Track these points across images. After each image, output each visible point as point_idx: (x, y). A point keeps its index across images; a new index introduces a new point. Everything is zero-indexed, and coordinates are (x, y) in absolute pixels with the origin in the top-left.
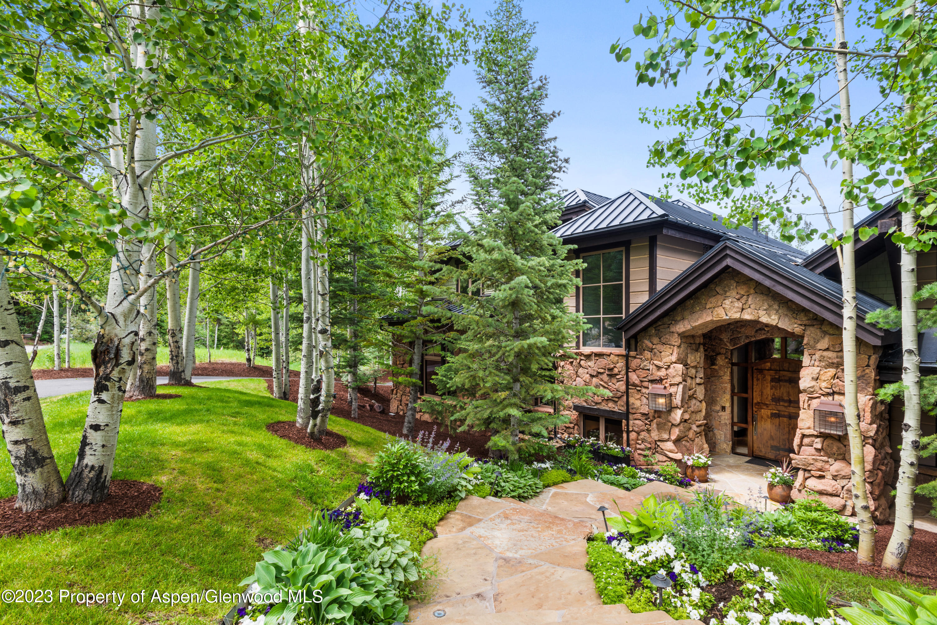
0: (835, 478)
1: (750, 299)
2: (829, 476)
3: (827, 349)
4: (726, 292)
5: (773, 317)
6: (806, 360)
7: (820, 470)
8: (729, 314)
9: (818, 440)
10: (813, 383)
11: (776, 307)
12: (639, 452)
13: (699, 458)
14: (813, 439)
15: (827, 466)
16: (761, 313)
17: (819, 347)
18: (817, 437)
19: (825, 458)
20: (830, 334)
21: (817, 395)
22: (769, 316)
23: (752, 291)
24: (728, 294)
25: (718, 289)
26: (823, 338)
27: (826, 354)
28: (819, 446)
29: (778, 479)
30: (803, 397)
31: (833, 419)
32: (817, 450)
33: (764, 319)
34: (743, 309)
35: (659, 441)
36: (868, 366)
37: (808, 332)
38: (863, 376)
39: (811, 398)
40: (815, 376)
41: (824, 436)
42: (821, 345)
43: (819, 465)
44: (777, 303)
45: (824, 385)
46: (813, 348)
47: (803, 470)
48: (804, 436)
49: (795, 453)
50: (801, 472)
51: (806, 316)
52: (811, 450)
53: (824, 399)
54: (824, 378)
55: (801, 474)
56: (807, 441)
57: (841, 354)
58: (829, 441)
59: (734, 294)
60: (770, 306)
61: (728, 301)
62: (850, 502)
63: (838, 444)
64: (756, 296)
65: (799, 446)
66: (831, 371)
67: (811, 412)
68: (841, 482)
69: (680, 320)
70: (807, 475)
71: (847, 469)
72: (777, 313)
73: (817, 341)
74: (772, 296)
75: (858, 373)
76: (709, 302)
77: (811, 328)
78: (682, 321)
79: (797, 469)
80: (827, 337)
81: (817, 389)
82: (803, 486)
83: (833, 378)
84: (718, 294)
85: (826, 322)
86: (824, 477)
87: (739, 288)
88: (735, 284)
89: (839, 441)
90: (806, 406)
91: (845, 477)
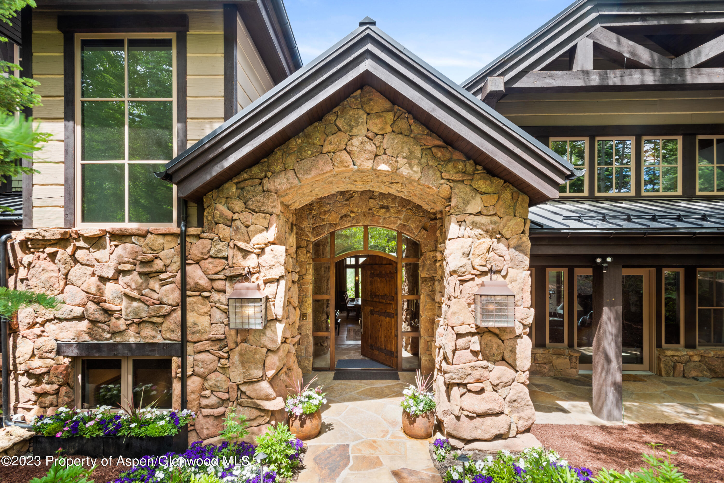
0: (495, 388)
1: (385, 141)
2: (490, 388)
3: (480, 213)
4: (352, 127)
5: (415, 169)
6: (454, 230)
7: (479, 381)
8: (358, 162)
9: (476, 339)
10: (465, 261)
11: (418, 153)
12: (206, 411)
13: (309, 397)
14: (469, 338)
15: (486, 373)
16: (402, 161)
17: (469, 211)
18: (472, 334)
19: (485, 363)
20: (482, 193)
21: (470, 277)
22: (411, 167)
23: (389, 129)
24: (355, 131)
25: (340, 123)
26: (473, 198)
27: (479, 219)
28: (477, 347)
29: (422, 404)
30: (453, 281)
32: (475, 353)
33: (405, 171)
34: (376, 155)
35: (245, 383)
36: (523, 232)
37: (456, 191)
38: (520, 246)
39: (463, 282)
40: (467, 251)
41: (480, 332)
42: (471, 209)
43: (477, 374)
44: (419, 148)
45: (477, 261)
46: (462, 212)
47: (459, 385)
48: (459, 336)
49: (448, 363)
50: (455, 389)
51: (455, 167)
52: (467, 354)
53: (478, 281)
54: (478, 252)
55: (456, 391)
56: (462, 342)
57: (495, 218)
58: (488, 337)
59: (364, 132)
60: (411, 152)
61: (355, 141)
62: (514, 418)
63: (496, 340)
64: (394, 136)
65: (454, 352)
66: (487, 241)
67: (463, 301)
68: (503, 391)
69: (281, 171)
70: (463, 390)
71: (509, 373)
72: (420, 163)
73: (467, 203)
74: (415, 138)
75: (513, 242)
76: (327, 142)
77: (460, 185)
78: (284, 173)
79: (449, 386)
80: (478, 197)
81: (469, 268)
82: (461, 409)
83: (488, 251)
84: (340, 130)
85: (477, 177)
86: (482, 391)
87: (370, 122)
88: (365, 116)
89: (497, 335)
90: (457, 293)
91: (507, 385)
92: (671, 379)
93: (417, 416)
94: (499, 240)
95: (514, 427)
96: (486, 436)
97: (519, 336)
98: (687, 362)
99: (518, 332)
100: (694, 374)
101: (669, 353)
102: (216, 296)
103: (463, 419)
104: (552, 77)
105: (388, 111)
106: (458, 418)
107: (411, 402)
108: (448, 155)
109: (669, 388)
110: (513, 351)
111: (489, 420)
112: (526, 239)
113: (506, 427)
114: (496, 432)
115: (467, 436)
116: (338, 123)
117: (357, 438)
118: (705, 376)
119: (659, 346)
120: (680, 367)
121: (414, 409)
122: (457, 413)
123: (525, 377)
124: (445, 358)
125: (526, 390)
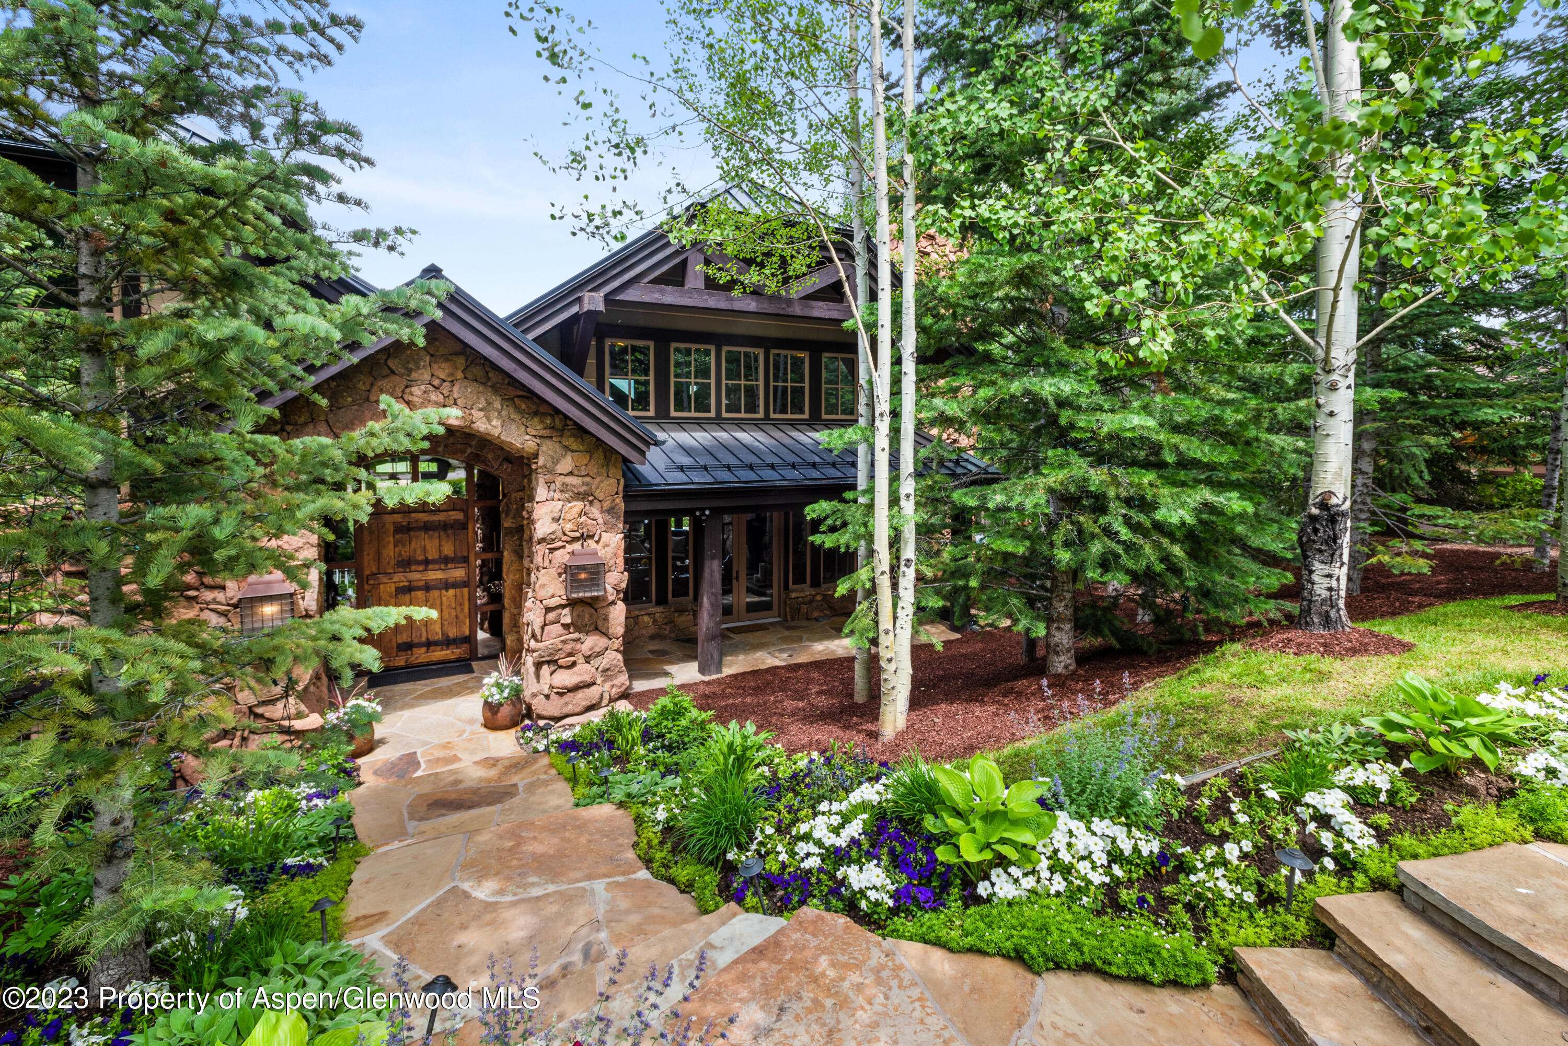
0: (588, 659)
1: (456, 389)
2: (582, 660)
3: (571, 473)
4: (410, 371)
5: (494, 423)
6: (541, 493)
7: (570, 655)
9: (567, 611)
10: (555, 526)
11: (497, 405)
14: (559, 611)
15: (578, 646)
16: (476, 414)
17: (559, 471)
18: (563, 606)
19: (576, 635)
20: (573, 450)
21: (560, 544)
22: (489, 420)
23: (460, 375)
24: (414, 375)
25: (393, 364)
26: (564, 456)
27: (569, 480)
28: (568, 620)
29: (507, 691)
30: (540, 550)
31: (583, 576)
32: (566, 626)
33: (481, 426)
34: (444, 407)
35: (262, 703)
36: (618, 492)
37: (544, 448)
38: (613, 508)
39: (552, 550)
40: (556, 515)
41: (572, 603)
42: (560, 469)
43: (568, 647)
44: (499, 398)
45: (569, 526)
46: (551, 472)
47: (548, 662)
48: (548, 610)
49: (537, 641)
50: (545, 667)
51: (542, 422)
52: (557, 628)
53: (569, 548)
54: (569, 517)
55: (545, 670)
56: (551, 616)
57: (588, 479)
58: (579, 609)
59: (427, 376)
60: (489, 403)
61: (416, 390)
62: (607, 686)
63: (589, 610)
64: (466, 383)
65: (543, 628)
66: (578, 505)
67: (553, 572)
68: (595, 662)
69: (306, 424)
70: (553, 668)
71: (602, 642)
72: (500, 416)
73: (556, 462)
74: (492, 387)
75: (606, 505)
76: (375, 388)
77: (548, 442)
78: (311, 426)
79: (538, 665)
80: (569, 455)
81: (560, 534)
82: (552, 687)
83: (580, 515)
84: (393, 372)
85: (567, 433)
86: (574, 664)
87: (435, 366)
88: (428, 358)
89: (590, 605)
90: (547, 563)
91: (600, 654)
92: (795, 623)
93: (501, 704)
94: (591, 503)
95: (606, 696)
96: (578, 710)
97: (613, 603)
98: (811, 602)
99: (611, 598)
100: (816, 614)
101: (793, 595)
102: (208, 595)
103: (553, 696)
104: (661, 292)
105: (457, 354)
106: (547, 697)
107: (494, 690)
108: (534, 407)
109: (786, 633)
110: (606, 619)
111: (580, 694)
112: (619, 501)
113: (597, 696)
114: (587, 703)
115: (557, 714)
116: (391, 363)
117: (424, 743)
118: (826, 616)
119: (786, 587)
120: (804, 608)
121: (497, 697)
122: (546, 692)
123: (617, 643)
124: (534, 636)
125: (620, 657)
